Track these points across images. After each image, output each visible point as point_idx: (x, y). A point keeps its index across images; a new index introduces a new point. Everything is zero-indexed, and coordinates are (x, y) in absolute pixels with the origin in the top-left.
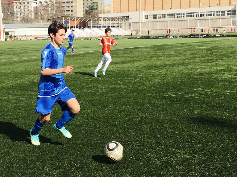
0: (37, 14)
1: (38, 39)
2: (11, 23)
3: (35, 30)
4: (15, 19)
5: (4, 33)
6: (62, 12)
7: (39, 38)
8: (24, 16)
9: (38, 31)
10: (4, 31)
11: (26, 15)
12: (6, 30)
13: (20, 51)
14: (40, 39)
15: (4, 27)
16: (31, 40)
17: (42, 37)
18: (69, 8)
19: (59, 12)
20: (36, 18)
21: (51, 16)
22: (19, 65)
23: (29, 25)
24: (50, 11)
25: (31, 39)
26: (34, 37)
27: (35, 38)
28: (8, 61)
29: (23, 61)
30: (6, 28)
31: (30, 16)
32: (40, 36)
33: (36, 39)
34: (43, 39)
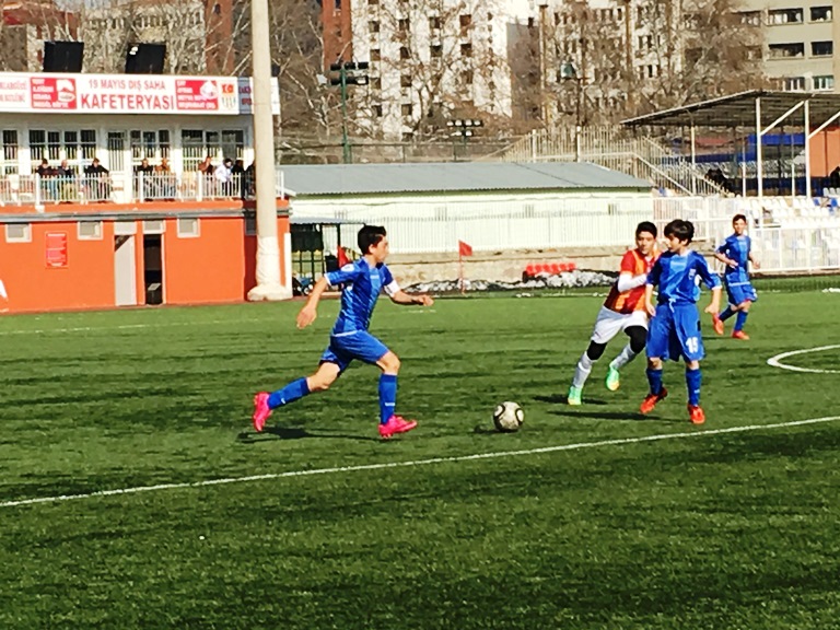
0: (534, 77)
1: (556, 281)
2: (339, 153)
3: (529, 213)
4: (366, 123)
5: (288, 237)
6: (737, 56)
7: (556, 271)
8: (436, 99)
9: (549, 215)
10: (283, 215)
11: (451, 90)
12: (303, 211)
13: (440, 387)
14: (569, 279)
15: (284, 191)
16: (493, 288)
17: (580, 264)
18: (793, 27)
19: (713, 57)
20: (529, 110)
21: (649, 90)
22: (474, 509)
23: (480, 168)
24: (640, 56)
25: (492, 281)
26: (521, 267)
27: (527, 277)
28: (373, 475)
29: (497, 476)
30: (300, 196)
31: (478, 92)
32: (566, 261)
33: (532, 284)
34: (591, 285)
